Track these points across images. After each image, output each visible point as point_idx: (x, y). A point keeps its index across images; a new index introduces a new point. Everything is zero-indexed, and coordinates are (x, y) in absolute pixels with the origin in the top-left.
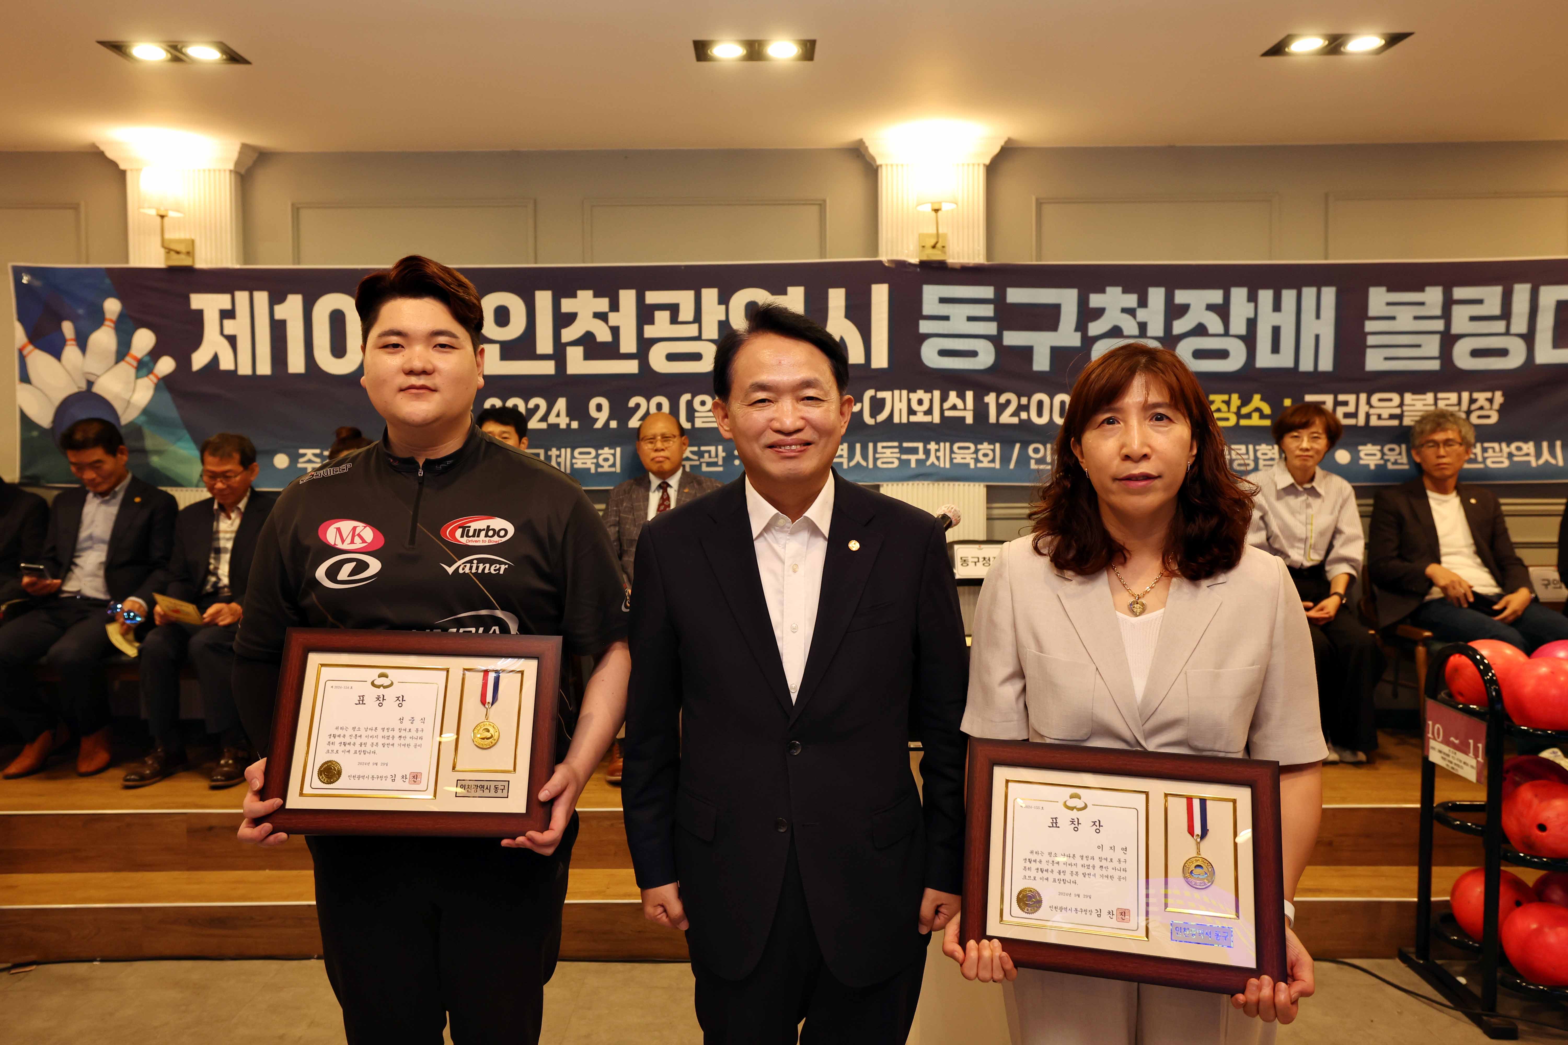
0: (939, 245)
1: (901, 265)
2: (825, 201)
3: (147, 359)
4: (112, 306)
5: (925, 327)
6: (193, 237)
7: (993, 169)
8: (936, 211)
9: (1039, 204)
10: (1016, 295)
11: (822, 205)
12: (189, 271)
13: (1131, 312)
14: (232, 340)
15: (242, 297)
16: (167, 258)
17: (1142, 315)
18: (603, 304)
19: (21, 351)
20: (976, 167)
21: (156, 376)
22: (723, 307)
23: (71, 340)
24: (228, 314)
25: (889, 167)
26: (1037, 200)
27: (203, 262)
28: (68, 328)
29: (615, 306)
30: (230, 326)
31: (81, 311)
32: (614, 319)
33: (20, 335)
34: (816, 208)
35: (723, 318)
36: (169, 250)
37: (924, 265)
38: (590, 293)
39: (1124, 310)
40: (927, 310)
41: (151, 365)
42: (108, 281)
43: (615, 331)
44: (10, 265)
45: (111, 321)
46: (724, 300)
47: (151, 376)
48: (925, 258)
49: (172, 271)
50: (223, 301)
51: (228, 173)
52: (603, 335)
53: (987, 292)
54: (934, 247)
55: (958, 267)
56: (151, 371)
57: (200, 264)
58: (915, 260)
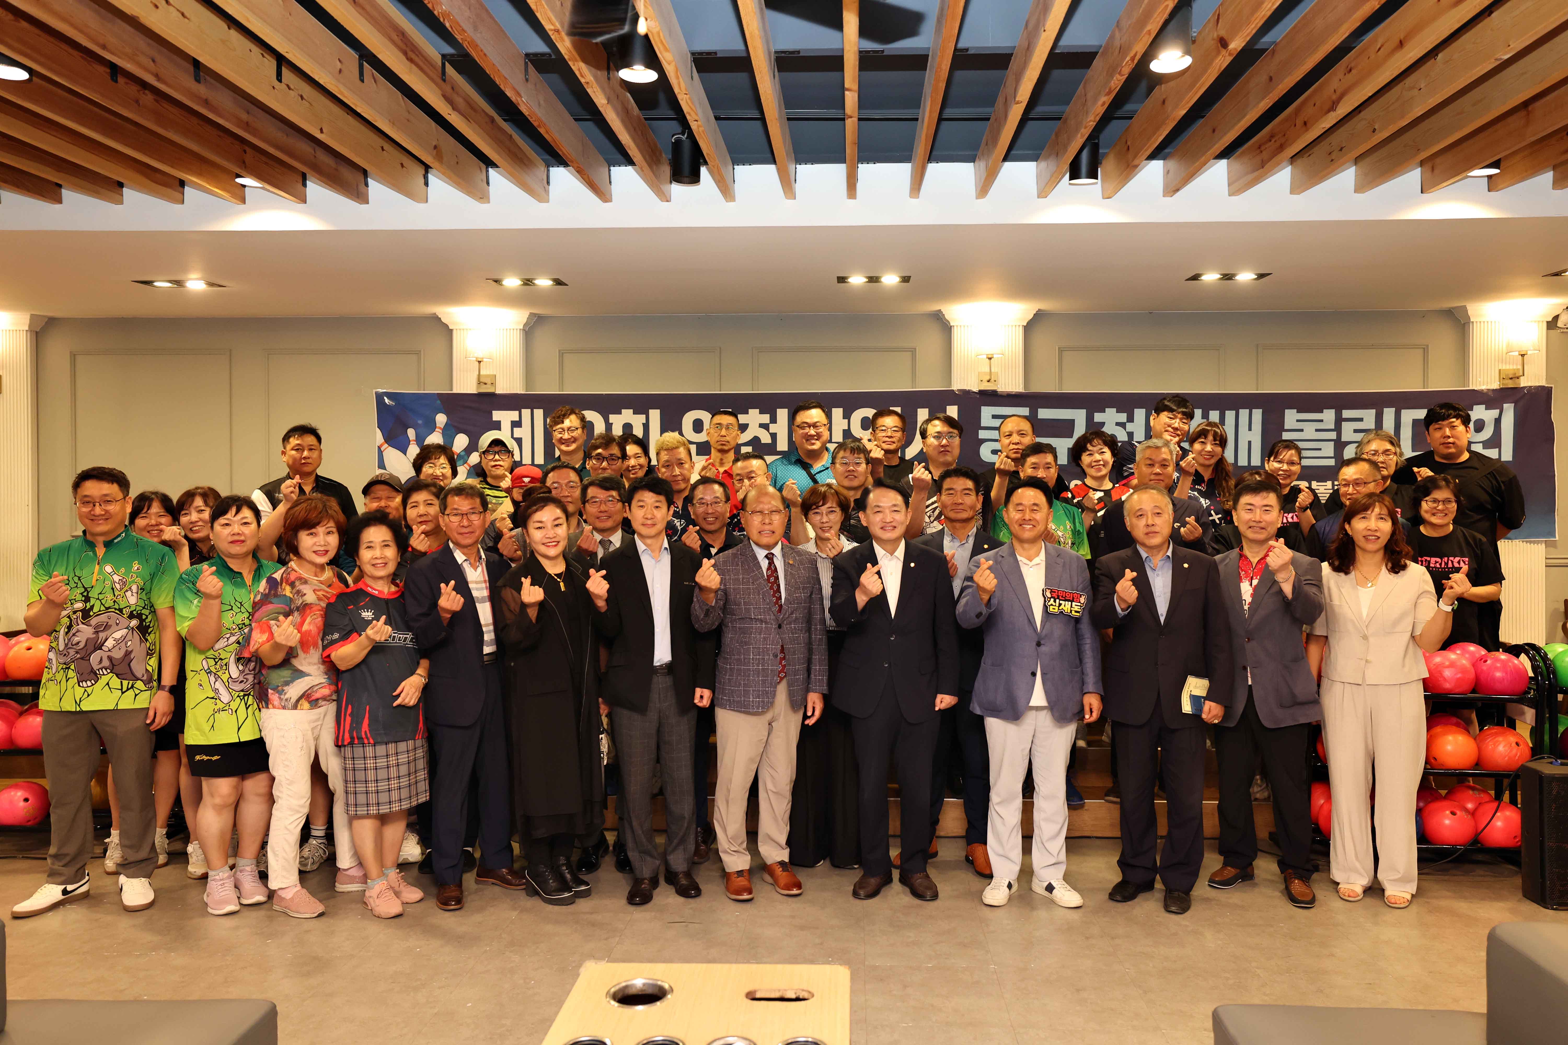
0: (992, 380)
1: (966, 393)
2: (915, 349)
3: (463, 453)
4: (441, 419)
5: (982, 434)
6: (495, 373)
7: (1029, 328)
8: (990, 359)
9: (1061, 351)
10: (1044, 414)
11: (913, 351)
12: (492, 395)
13: (1122, 425)
14: (519, 441)
15: (526, 413)
16: (478, 388)
17: (1130, 427)
18: (766, 418)
19: (379, 448)
20: (1017, 327)
21: (469, 465)
22: (846, 421)
23: (414, 441)
24: (516, 424)
25: (959, 327)
26: (1059, 348)
27: (500, 390)
28: (411, 433)
29: (774, 420)
30: (518, 432)
31: (420, 422)
32: (773, 428)
33: (379, 437)
34: (909, 354)
35: (846, 428)
36: (479, 383)
37: (981, 392)
38: (758, 410)
39: (1118, 424)
40: (984, 423)
41: (466, 457)
42: (439, 402)
43: (774, 436)
44: (374, 391)
45: (440, 428)
46: (847, 416)
47: (465, 465)
48: (982, 388)
49: (480, 395)
50: (514, 415)
51: (518, 331)
52: (766, 439)
53: (1025, 411)
54: (988, 381)
55: (1005, 394)
56: (466, 462)
57: (499, 391)
58: (975, 389)
